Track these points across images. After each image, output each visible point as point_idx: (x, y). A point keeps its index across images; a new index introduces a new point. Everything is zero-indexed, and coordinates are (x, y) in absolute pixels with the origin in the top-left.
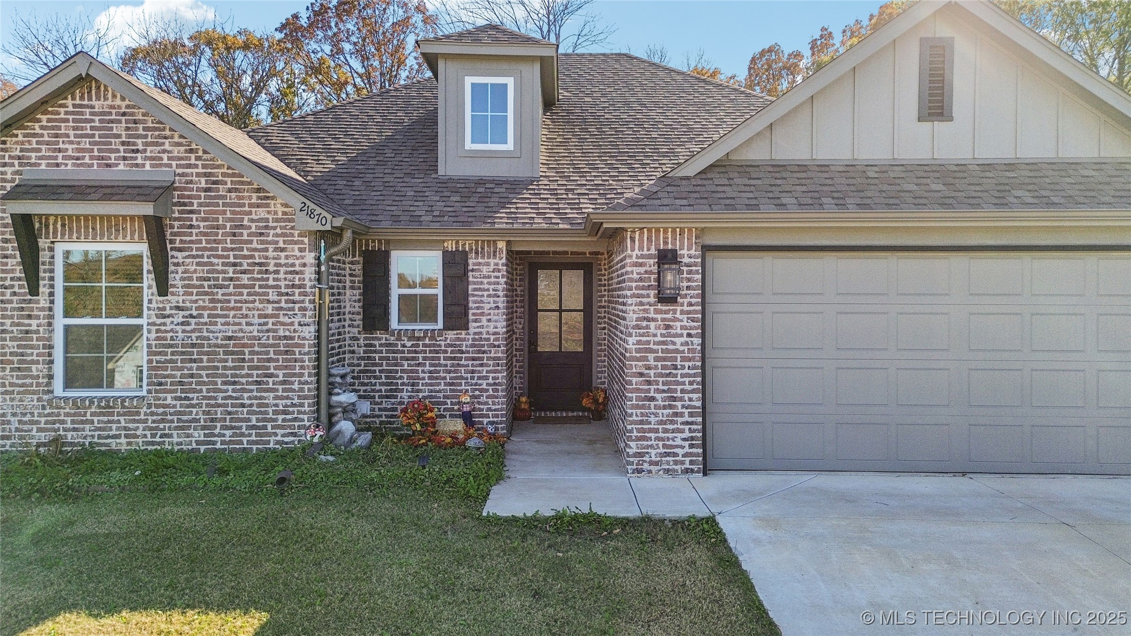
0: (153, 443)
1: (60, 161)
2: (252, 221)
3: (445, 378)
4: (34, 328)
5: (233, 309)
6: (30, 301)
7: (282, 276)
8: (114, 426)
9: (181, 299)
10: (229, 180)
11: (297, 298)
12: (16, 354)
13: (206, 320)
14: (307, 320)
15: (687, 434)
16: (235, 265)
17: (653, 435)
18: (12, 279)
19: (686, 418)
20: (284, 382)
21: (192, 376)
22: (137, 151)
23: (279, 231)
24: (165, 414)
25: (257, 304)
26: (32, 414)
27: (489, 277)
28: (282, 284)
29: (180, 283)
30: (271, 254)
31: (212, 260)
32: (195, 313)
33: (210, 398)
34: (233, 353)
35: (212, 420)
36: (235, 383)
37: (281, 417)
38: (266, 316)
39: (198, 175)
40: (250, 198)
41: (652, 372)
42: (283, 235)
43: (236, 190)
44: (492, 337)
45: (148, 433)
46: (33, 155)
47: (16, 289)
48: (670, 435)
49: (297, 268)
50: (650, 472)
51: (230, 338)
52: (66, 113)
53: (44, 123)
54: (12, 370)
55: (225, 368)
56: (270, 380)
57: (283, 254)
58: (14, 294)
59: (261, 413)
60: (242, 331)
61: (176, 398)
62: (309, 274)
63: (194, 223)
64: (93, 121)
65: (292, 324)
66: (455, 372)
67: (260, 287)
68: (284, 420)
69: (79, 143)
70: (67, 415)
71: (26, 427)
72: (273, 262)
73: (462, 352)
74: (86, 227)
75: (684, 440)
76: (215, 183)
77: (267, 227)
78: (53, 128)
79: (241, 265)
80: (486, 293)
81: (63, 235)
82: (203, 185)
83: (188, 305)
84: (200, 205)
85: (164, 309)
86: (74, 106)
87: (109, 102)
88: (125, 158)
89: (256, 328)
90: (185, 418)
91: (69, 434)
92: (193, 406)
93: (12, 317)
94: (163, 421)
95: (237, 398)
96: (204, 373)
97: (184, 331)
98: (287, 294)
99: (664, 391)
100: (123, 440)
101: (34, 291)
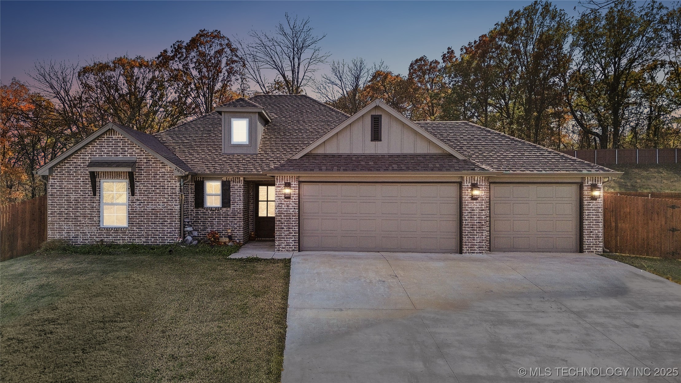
0: (130, 242)
1: (102, 154)
2: (160, 172)
3: (222, 224)
4: (95, 206)
5: (154, 200)
6: (93, 198)
7: (169, 190)
8: (119, 237)
9: (138, 197)
10: (153, 160)
11: (174, 197)
12: (89, 214)
13: (146, 204)
14: (177, 204)
15: (293, 239)
16: (155, 186)
17: (283, 239)
18: (88, 191)
19: (293, 234)
20: (170, 224)
21: (142, 221)
22: (126, 151)
23: (168, 176)
24: (134, 233)
25: (161, 199)
26: (94, 232)
27: (238, 190)
28: (169, 192)
29: (138, 192)
30: (166, 183)
31: (148, 185)
32: (142, 202)
33: (147, 228)
34: (154, 214)
35: (148, 235)
36: (155, 224)
37: (169, 234)
38: (164, 203)
39: (144, 158)
40: (160, 165)
41: (283, 220)
42: (170, 177)
43: (155, 163)
44: (239, 210)
45: (129, 239)
46: (95, 153)
47: (89, 194)
48: (288, 239)
49: (174, 188)
50: (282, 250)
51: (153, 209)
52: (104, 140)
53: (98, 143)
54: (88, 219)
55: (152, 219)
56: (166, 223)
57: (170, 183)
58: (89, 195)
59: (163, 233)
60: (157, 207)
61: (137, 228)
62: (178, 189)
63: (142, 173)
64: (112, 142)
65: (172, 205)
66: (226, 222)
67: (163, 193)
68: (170, 235)
69: (108, 149)
70: (104, 233)
71: (92, 236)
72: (166, 185)
73: (228, 215)
74: (110, 175)
75: (292, 241)
76: (148, 161)
77: (165, 175)
78: (100, 144)
79: (157, 186)
80: (236, 195)
81: (103, 177)
82: (145, 161)
83: (140, 199)
84: (144, 168)
85: (133, 200)
86: (107, 137)
87: (117, 136)
88: (122, 153)
89: (161, 206)
90: (139, 234)
91: (105, 239)
92: (142, 230)
93: (88, 203)
94: (133, 235)
95: (155, 228)
96: (145, 220)
97: (139, 207)
98: (171, 196)
99: (286, 226)
100: (121, 241)
101: (95, 194)
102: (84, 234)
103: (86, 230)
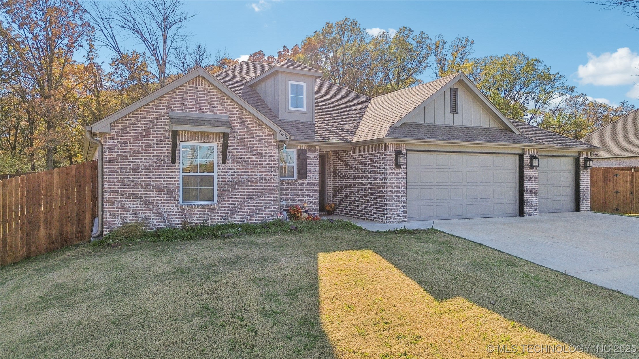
0: (221, 222)
1: (184, 109)
2: (257, 136)
3: (298, 198)
4: (174, 176)
5: (250, 169)
6: (172, 166)
7: (267, 157)
8: (206, 216)
9: (231, 165)
10: (248, 120)
11: (272, 165)
12: (166, 187)
13: (240, 173)
14: (276, 174)
16: (250, 153)
17: (394, 210)
18: (164, 156)
19: (403, 205)
20: (268, 197)
21: (235, 195)
22: (214, 107)
23: (266, 140)
24: (225, 210)
25: (258, 168)
26: (173, 212)
27: (313, 159)
28: (267, 160)
29: (230, 159)
30: (263, 149)
31: (242, 150)
32: (236, 171)
33: (242, 204)
34: (250, 186)
35: (243, 212)
36: (251, 198)
37: (267, 210)
38: (262, 172)
39: (237, 117)
40: (256, 127)
41: (394, 190)
42: (267, 142)
43: (251, 124)
44: (314, 182)
45: (219, 218)
46: (173, 106)
48: (398, 210)
49: (273, 155)
50: (393, 222)
51: (249, 181)
52: (186, 90)
53: (177, 93)
54: (164, 194)
55: (247, 192)
56: (264, 196)
57: (267, 149)
58: (165, 162)
59: (260, 209)
60: (253, 178)
61: (229, 204)
63: (236, 136)
64: (197, 94)
65: (271, 175)
66: (302, 195)
67: (260, 161)
69: (191, 102)
70: (188, 212)
71: (170, 217)
72: (264, 152)
73: (304, 188)
74: (195, 136)
75: (402, 211)
76: (243, 121)
77: (262, 139)
78: (181, 95)
79: (253, 153)
80: (312, 165)
81: (185, 139)
82: (239, 121)
83: (234, 168)
84: (238, 129)
85: (225, 169)
86: (190, 87)
87: (203, 87)
88: (209, 109)
89: (258, 176)
90: (233, 211)
91: (188, 220)
92: (236, 207)
93: (164, 172)
94: (225, 213)
95: (252, 203)
96: (239, 194)
97: (232, 178)
98: (269, 164)
99: (397, 196)
100: (210, 221)
101: (174, 161)
102: (160, 214)
103: (162, 209)
